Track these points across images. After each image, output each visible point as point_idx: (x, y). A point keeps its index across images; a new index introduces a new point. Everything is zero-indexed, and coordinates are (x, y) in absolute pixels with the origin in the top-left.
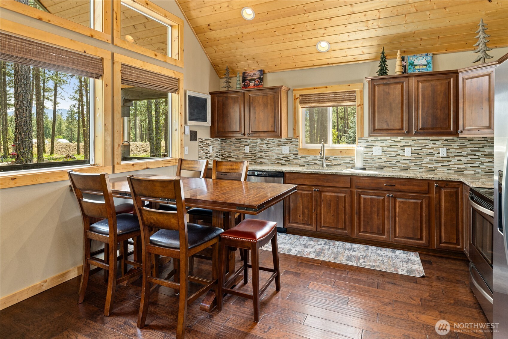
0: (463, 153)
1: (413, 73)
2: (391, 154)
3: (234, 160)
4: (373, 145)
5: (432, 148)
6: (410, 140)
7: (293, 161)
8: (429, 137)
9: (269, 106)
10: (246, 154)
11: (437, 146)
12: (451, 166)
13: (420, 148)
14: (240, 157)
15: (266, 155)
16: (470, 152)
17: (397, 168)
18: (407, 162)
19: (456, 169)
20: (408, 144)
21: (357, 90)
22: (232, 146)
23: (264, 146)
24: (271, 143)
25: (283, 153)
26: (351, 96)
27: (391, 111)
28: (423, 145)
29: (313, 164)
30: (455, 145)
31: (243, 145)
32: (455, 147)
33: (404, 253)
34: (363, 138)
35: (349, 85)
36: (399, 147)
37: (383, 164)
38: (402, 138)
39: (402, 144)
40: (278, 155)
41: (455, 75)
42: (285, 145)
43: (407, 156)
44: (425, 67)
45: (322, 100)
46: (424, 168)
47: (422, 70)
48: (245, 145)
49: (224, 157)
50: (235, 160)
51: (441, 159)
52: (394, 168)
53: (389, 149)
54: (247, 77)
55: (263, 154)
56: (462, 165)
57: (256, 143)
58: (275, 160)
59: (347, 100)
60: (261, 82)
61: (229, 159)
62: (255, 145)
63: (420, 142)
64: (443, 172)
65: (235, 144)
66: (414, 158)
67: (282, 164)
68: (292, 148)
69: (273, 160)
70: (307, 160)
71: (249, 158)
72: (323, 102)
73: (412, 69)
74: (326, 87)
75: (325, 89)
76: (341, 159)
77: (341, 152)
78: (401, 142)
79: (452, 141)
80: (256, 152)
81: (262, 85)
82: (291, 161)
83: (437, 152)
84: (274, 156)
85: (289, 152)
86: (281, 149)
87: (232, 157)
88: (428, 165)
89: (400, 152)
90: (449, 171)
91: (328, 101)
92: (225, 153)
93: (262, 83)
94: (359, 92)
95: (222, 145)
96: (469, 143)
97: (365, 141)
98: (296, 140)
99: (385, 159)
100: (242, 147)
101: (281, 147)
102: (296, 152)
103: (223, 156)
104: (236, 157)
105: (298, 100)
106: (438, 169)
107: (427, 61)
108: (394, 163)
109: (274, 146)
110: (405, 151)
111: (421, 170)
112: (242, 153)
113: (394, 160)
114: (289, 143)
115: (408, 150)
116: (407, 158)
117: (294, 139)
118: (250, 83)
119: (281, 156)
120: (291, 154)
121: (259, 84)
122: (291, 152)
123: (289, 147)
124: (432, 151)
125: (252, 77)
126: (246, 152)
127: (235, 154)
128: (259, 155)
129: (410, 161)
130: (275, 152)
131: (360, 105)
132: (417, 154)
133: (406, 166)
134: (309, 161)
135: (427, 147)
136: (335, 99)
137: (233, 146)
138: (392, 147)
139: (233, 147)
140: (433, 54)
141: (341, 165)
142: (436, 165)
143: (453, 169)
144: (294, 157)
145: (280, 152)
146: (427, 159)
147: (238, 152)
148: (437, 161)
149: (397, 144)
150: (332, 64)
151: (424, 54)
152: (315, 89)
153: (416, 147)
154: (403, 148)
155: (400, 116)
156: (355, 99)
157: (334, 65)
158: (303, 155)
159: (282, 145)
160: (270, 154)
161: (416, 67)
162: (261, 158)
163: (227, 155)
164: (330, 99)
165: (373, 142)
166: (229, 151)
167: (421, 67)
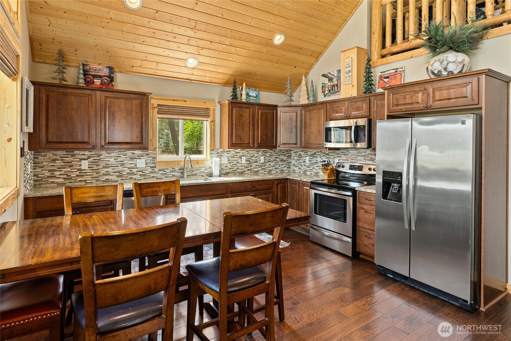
0: (271, 159)
1: (249, 101)
2: (233, 162)
3: (61, 180)
4: (222, 156)
5: (257, 156)
6: (245, 152)
7: (150, 174)
8: (255, 150)
9: (134, 114)
10: (83, 171)
11: (259, 155)
12: (266, 169)
13: (250, 157)
14: (72, 176)
15: (115, 170)
16: (274, 159)
17: (237, 173)
18: (243, 168)
19: (268, 170)
20: (244, 154)
21: (211, 108)
22: (56, 161)
23: (112, 160)
24: (122, 156)
25: (138, 166)
26: (205, 113)
27: (243, 130)
28: (252, 155)
29: (171, 176)
30: (268, 154)
31: (78, 160)
32: (268, 156)
33: (261, 235)
34: (215, 150)
35: (205, 103)
36: (238, 156)
37: (228, 171)
38: (240, 150)
39: (240, 154)
40: (131, 170)
41: (276, 108)
42: (140, 157)
43: (243, 164)
44: (255, 98)
45: (180, 112)
46: (253, 171)
47: (254, 101)
48: (81, 160)
49: (40, 179)
50: (63, 180)
51: (261, 164)
52: (235, 173)
53: (232, 158)
54: (88, 71)
55: (110, 170)
56: (271, 167)
57: (99, 155)
58: (127, 176)
59: (203, 116)
60: (111, 82)
61: (51, 180)
62: (99, 158)
63: (250, 152)
64: (262, 173)
65: (64, 159)
66: (247, 165)
67: (137, 179)
68: (149, 161)
69: (124, 176)
70: (165, 173)
71: (88, 176)
72: (181, 114)
73: (248, 98)
74: (185, 101)
75: (185, 102)
76: (197, 169)
77: (198, 162)
78: (240, 152)
79: (266, 151)
80: (99, 167)
81: (113, 85)
82: (147, 175)
83: (259, 160)
84: (126, 171)
85: (144, 166)
86: (135, 162)
87: (57, 176)
88: (254, 169)
89: (239, 160)
90: (265, 172)
91: (187, 115)
92: (44, 172)
93: (113, 83)
94: (212, 110)
95: (36, 160)
96: (274, 153)
97: (216, 152)
98: (154, 152)
99: (230, 167)
100: (76, 162)
101: (135, 160)
102: (154, 165)
103: (39, 176)
104: (66, 176)
105: (156, 110)
106: (259, 172)
107: (256, 94)
108: (235, 169)
109: (125, 159)
110: (242, 159)
111: (251, 173)
112: (76, 170)
113: (235, 167)
114: (145, 155)
115: (244, 159)
116: (243, 165)
117: (151, 151)
118: (95, 80)
119: (135, 170)
120: (147, 168)
121: (109, 84)
122: (147, 165)
123: (145, 160)
124: (257, 159)
125: (98, 72)
126: (83, 168)
127: (63, 172)
128: (104, 171)
129: (245, 167)
130: (128, 166)
131: (213, 121)
132: (248, 162)
133: (242, 171)
134: (168, 174)
135: (254, 156)
136: (193, 113)
137: (60, 161)
138: (234, 157)
139: (59, 163)
140: (259, 90)
141: (197, 175)
142: (259, 169)
143: (267, 170)
144: (150, 170)
145: (134, 166)
146: (254, 165)
147: (70, 169)
148: (259, 166)
149: (238, 154)
150: (191, 80)
151: (254, 89)
152: (174, 100)
153: (248, 156)
154: (241, 157)
155: (248, 134)
156: (209, 116)
157: (192, 81)
158: (161, 168)
159: (136, 157)
160: (120, 168)
161: (251, 98)
162: (107, 174)
163: (46, 174)
164: (188, 113)
165: (222, 153)
166: (53, 168)
167: (253, 98)
